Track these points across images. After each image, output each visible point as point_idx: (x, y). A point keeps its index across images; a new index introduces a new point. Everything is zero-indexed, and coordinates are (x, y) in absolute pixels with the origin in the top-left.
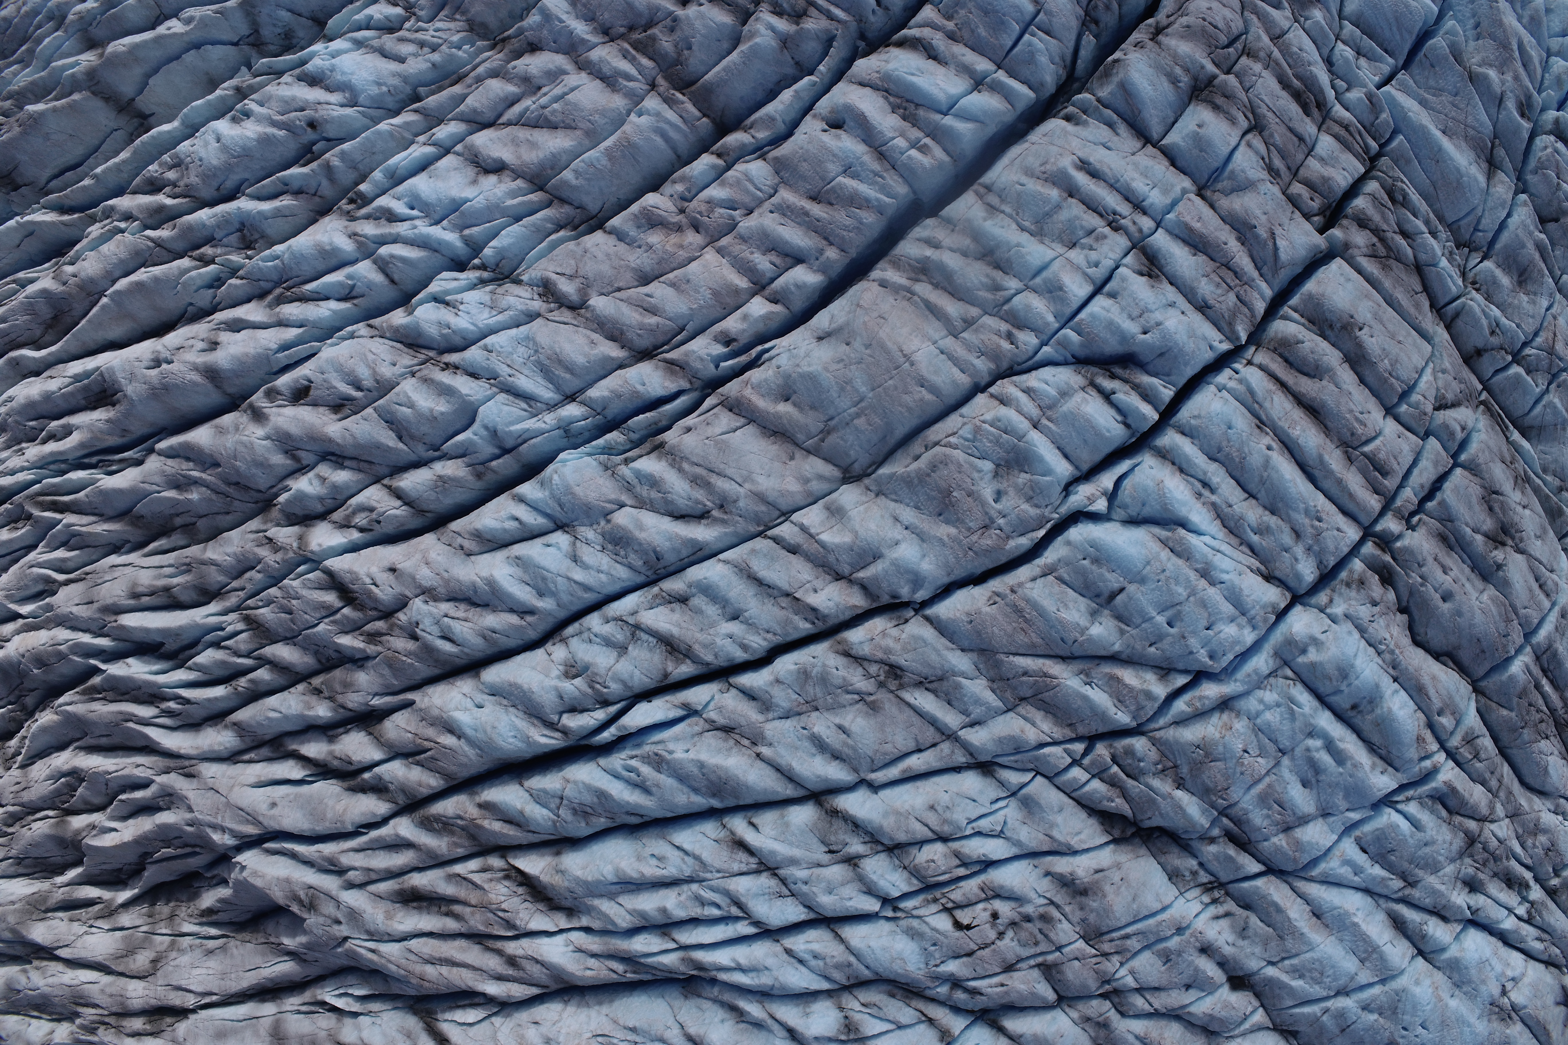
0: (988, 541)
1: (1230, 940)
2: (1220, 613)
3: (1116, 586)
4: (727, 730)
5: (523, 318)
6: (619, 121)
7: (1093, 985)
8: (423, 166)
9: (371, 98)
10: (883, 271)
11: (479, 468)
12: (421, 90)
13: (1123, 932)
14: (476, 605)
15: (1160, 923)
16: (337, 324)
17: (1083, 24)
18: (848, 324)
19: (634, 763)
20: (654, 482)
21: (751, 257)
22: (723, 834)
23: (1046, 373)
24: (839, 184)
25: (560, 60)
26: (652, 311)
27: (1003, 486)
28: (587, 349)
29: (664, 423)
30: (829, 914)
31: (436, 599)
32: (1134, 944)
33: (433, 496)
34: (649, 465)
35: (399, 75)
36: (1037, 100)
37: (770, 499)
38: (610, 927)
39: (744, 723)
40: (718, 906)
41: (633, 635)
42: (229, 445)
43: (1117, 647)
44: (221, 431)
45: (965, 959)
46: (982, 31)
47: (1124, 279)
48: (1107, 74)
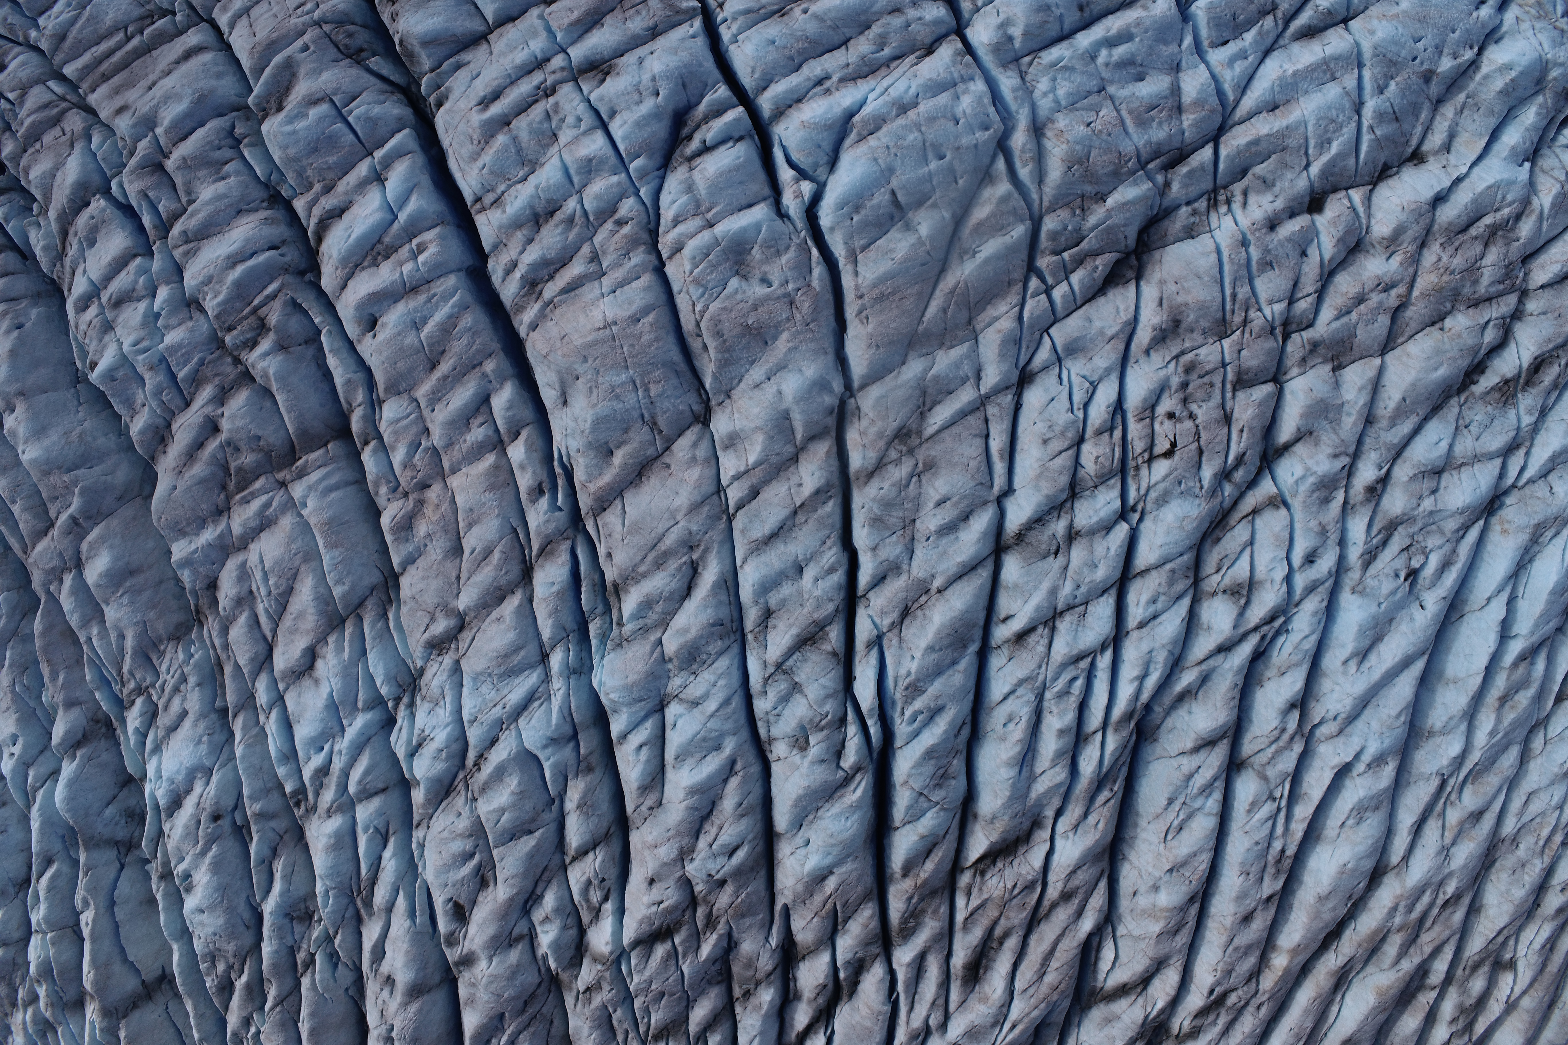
0: (805, 305)
1: (1271, 199)
2: (945, 106)
3: (887, 197)
4: (905, 613)
5: (455, 678)
6: (305, 527)
7: (1270, 344)
8: (287, 726)
9: (210, 753)
10: (522, 322)
11: (583, 767)
12: (218, 704)
13: (1228, 299)
14: (710, 813)
15: (1231, 260)
16: (407, 857)
17: (358, 63)
18: (559, 372)
19: (908, 713)
20: (647, 605)
21: (469, 443)
22: (1006, 651)
23: (665, 199)
24: (427, 338)
25: (232, 565)
26: (488, 553)
27: (757, 274)
28: (503, 627)
29: (597, 577)
30: (1117, 574)
31: (692, 850)
32: (1243, 292)
33: (594, 819)
34: (630, 603)
35: (197, 720)
36: (413, 128)
37: (699, 499)
38: (1063, 790)
39: (904, 595)
40: (1075, 679)
41: (785, 672)
42: (486, 998)
43: (947, 215)
44: (471, 1001)
45: (1204, 459)
46: (332, 159)
47: (601, 99)
48: (411, 55)
